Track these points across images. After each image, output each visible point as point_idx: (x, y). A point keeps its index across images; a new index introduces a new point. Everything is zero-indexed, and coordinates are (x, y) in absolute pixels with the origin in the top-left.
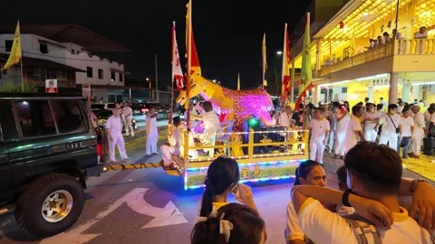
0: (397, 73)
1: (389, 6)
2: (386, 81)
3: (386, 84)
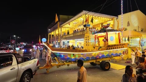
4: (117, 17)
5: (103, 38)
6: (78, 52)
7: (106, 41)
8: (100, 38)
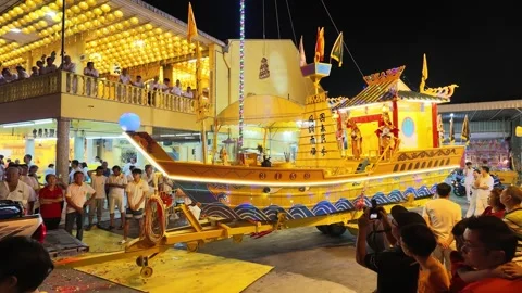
0: (68, 120)
1: (51, 29)
2: (52, 131)
3: (52, 136)
4: (223, 44)
5: (375, 125)
6: (285, 180)
7: (392, 135)
8: (362, 127)
